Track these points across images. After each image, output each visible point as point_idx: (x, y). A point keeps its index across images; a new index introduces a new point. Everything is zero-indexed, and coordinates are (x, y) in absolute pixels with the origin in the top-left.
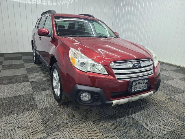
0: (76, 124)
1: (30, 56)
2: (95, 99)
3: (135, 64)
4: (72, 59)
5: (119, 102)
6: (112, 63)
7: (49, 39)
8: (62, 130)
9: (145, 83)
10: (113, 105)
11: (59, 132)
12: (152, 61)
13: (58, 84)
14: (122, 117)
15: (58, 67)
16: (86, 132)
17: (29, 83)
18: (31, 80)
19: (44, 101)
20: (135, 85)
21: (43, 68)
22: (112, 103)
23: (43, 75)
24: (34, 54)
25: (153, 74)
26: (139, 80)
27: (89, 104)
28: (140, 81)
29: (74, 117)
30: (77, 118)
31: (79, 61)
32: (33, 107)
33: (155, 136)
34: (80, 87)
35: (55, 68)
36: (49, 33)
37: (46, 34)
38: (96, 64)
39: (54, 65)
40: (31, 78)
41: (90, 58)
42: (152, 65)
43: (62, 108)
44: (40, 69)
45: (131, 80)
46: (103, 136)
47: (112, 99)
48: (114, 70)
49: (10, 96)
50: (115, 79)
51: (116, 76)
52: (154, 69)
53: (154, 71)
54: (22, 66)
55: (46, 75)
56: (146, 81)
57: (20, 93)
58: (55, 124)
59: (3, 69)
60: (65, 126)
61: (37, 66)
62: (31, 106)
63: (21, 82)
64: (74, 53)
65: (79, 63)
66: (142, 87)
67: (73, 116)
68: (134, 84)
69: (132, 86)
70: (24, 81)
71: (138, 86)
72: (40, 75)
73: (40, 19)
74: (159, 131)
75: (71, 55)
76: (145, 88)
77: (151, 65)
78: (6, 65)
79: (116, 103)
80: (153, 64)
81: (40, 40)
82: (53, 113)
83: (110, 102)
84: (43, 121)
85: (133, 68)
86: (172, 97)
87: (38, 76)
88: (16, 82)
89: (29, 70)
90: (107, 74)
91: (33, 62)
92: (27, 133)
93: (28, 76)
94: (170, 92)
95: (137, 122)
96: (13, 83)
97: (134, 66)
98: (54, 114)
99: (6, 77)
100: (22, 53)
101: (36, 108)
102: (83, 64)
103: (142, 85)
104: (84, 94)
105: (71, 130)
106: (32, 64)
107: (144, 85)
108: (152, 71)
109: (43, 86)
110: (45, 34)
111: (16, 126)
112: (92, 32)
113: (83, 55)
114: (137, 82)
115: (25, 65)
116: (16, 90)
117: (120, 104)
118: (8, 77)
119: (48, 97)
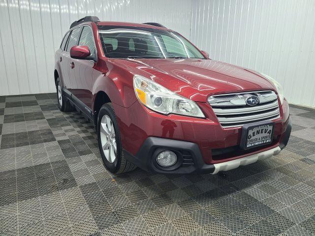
0: (149, 209)
1: (51, 100)
2: (184, 161)
3: (250, 98)
4: (139, 93)
5: (226, 166)
6: (211, 97)
7: (90, 64)
8: (128, 221)
9: (268, 131)
10: (215, 172)
11: (122, 224)
12: (276, 93)
13: (111, 141)
14: (230, 193)
15: (112, 110)
16: (170, 222)
17: (56, 143)
18: (58, 139)
19: (86, 172)
20: (252, 135)
21: (77, 118)
22: (214, 169)
23: (79, 129)
24: (60, 95)
25: (279, 117)
26: (258, 126)
27: (173, 172)
28: (260, 129)
29: (145, 197)
30: (149, 198)
31: (152, 96)
32: (68, 182)
33: (293, 224)
34: (156, 141)
35: (105, 113)
36: (90, 54)
37: (84, 56)
38: (184, 99)
39: (103, 107)
40: (58, 135)
41: (173, 90)
42: (277, 101)
43: (120, 183)
44: (71, 120)
45: (246, 126)
46: (201, 227)
47: (213, 161)
48: (215, 110)
49: (24, 165)
50: (218, 126)
51: (220, 119)
52: (280, 106)
53: (281, 110)
54: (39, 116)
55: (84, 129)
56: (270, 128)
57: (41, 161)
58: (113, 211)
59: (6, 121)
60: (130, 213)
61: (66, 116)
62: (65, 181)
63: (41, 142)
64: (142, 84)
65: (153, 99)
66: (264, 139)
67: (142, 197)
68: (251, 133)
69: (247, 137)
70: (45, 141)
71: (257, 136)
72: (73, 130)
73: (69, 34)
74: (297, 214)
75: (137, 87)
76: (267, 141)
77: (275, 100)
78: (10, 115)
79: (221, 167)
80: (278, 99)
81: (73, 67)
82: (106, 191)
83: (210, 167)
84: (91, 206)
85: (246, 106)
86: (307, 157)
87: (71, 131)
88: (33, 143)
89: (53, 122)
90: (203, 116)
91: (57, 109)
92: (64, 227)
93: (53, 132)
94: (302, 150)
95: (256, 200)
96: (27, 144)
97: (248, 101)
98: (109, 193)
99: (13, 134)
100: (36, 95)
101: (75, 185)
102: (159, 101)
103: (264, 135)
104: (162, 155)
105: (143, 219)
106: (56, 113)
107: (267, 134)
108: (277, 111)
109: (82, 148)
110: (83, 54)
111: (42, 216)
112: (160, 51)
113: (158, 85)
114: (255, 130)
115: (44, 114)
116: (35, 156)
117: (227, 169)
118: (17, 134)
119: (92, 165)
